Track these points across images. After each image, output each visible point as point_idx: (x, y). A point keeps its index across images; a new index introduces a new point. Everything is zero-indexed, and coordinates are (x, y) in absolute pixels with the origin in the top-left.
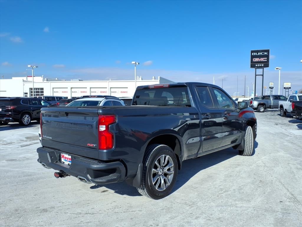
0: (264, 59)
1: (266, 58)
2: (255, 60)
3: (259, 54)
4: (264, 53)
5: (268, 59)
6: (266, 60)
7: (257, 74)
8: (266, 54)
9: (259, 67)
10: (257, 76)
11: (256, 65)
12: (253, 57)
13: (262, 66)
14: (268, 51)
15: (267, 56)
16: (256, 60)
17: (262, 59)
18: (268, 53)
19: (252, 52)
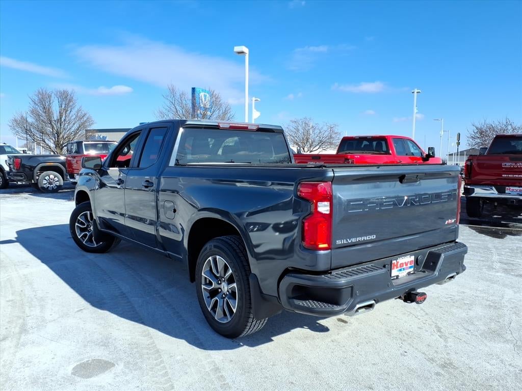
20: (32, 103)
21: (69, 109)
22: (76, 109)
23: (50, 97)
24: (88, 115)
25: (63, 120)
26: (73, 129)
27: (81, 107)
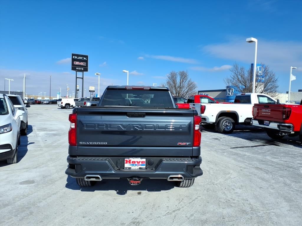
0: (84, 64)
1: (86, 63)
2: (75, 63)
3: (79, 58)
4: (84, 58)
5: (87, 64)
6: (85, 65)
7: (77, 77)
8: (85, 59)
9: (80, 71)
10: (77, 79)
11: (77, 68)
12: (73, 60)
13: (82, 70)
14: (87, 57)
15: (86, 61)
16: (77, 63)
17: (82, 64)
18: (87, 59)
19: (73, 55)
20: (168, 78)
21: (185, 81)
22: (188, 81)
23: (176, 75)
24: (193, 83)
25: (181, 86)
26: (186, 91)
27: (190, 79)
